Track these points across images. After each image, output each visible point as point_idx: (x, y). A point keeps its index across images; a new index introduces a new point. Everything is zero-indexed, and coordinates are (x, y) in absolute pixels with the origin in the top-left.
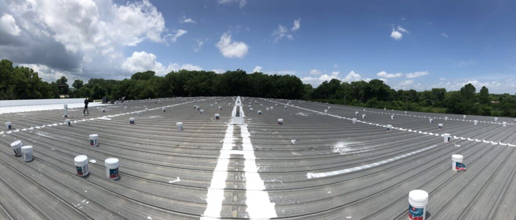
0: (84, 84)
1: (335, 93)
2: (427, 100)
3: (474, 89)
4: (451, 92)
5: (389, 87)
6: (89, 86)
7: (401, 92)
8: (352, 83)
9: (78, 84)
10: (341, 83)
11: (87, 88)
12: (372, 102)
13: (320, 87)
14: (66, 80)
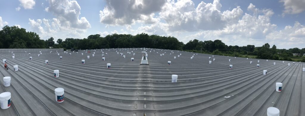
0: (62, 41)
1: (196, 47)
2: (245, 51)
3: (269, 46)
4: (257, 47)
5: (225, 44)
6: (65, 42)
7: (231, 47)
8: (205, 41)
9: (60, 41)
10: (199, 42)
11: (64, 43)
12: (216, 52)
13: (188, 44)
14: (53, 39)
